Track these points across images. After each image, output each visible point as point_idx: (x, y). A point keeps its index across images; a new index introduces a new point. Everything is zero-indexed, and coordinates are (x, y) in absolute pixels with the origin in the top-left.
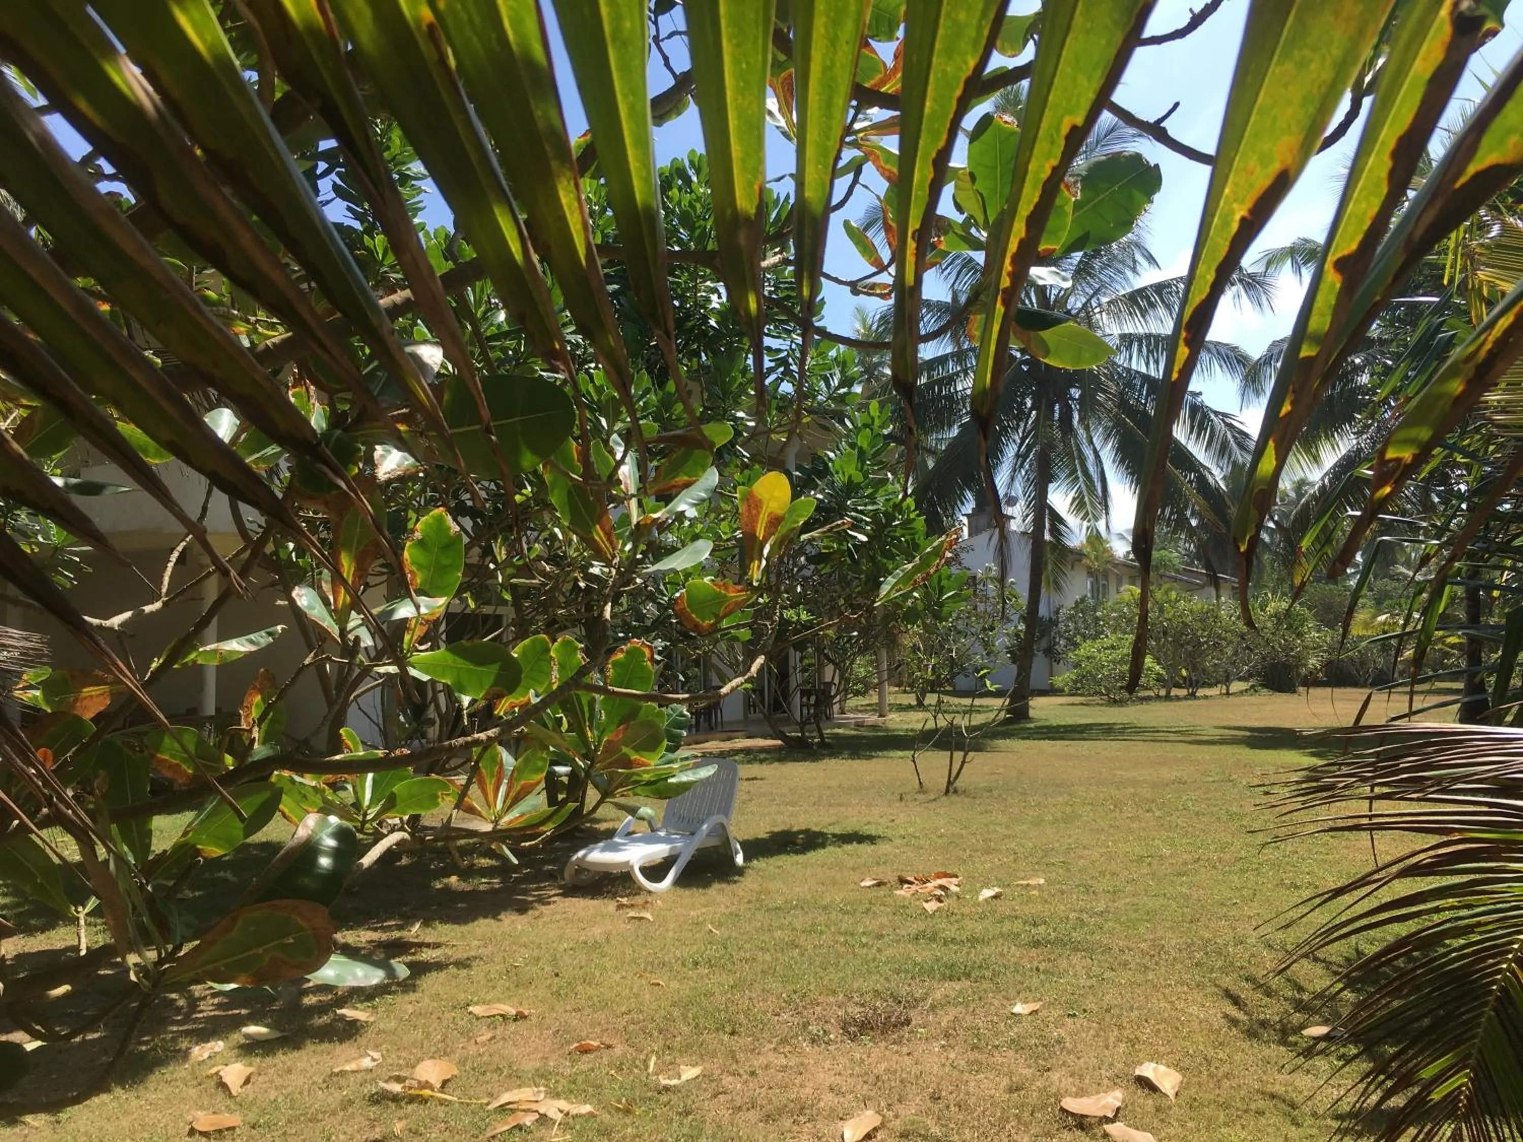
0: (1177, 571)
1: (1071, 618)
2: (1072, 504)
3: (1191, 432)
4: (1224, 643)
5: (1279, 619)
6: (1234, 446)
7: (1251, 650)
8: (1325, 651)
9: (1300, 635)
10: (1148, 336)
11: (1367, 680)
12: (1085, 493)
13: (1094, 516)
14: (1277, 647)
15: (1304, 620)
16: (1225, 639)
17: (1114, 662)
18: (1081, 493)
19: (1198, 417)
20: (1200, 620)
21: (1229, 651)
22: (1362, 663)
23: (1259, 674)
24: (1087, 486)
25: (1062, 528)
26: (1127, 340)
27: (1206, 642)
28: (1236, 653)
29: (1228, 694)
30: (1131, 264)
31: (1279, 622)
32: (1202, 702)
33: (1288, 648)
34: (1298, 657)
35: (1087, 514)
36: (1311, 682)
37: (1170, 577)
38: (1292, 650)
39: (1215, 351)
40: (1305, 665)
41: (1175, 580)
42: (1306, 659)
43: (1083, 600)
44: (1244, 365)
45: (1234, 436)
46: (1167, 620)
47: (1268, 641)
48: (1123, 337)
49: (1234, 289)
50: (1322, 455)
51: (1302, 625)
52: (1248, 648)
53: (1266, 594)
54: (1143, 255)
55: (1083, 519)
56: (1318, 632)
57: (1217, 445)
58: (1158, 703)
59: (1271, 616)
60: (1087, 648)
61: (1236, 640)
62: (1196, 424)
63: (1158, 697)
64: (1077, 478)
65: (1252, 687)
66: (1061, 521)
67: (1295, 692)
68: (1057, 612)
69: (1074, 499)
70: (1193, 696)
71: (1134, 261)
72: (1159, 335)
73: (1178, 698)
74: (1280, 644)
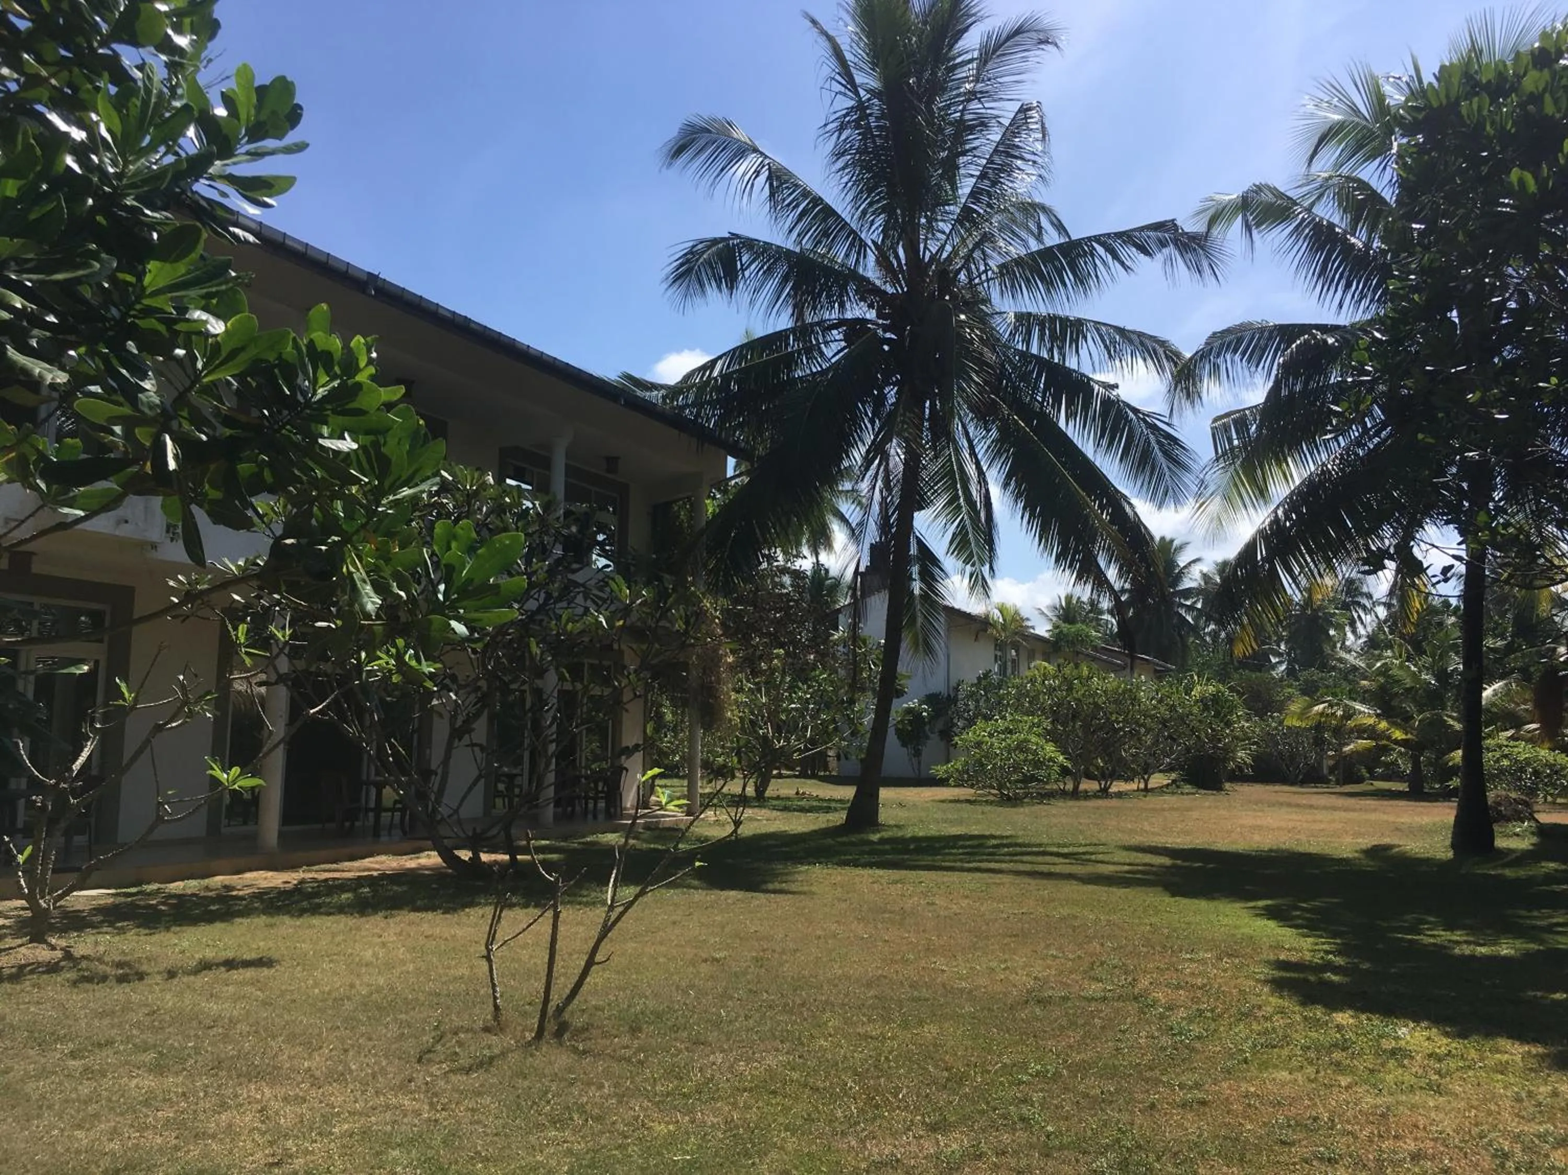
0: (1095, 648)
1: (971, 695)
2: (951, 543)
3: (1102, 436)
4: (1143, 730)
5: (1205, 705)
6: (1160, 454)
7: (1174, 740)
8: (1254, 743)
9: (1228, 724)
10: (1053, 319)
11: (1297, 776)
12: (970, 530)
13: (980, 558)
14: (1203, 735)
15: (1232, 709)
16: (1143, 725)
17: (1009, 750)
18: (964, 527)
19: (1113, 414)
20: (1115, 702)
21: (1149, 739)
22: (1292, 757)
23: (1182, 769)
24: (971, 518)
25: (936, 571)
26: (1025, 320)
27: (1120, 729)
28: (1156, 742)
29: (1146, 790)
30: (1036, 231)
31: (1206, 708)
32: (1114, 802)
33: (1215, 738)
34: (1226, 749)
35: (971, 556)
36: (1239, 777)
37: (1088, 655)
38: (1219, 741)
39: (1137, 341)
40: (1234, 759)
41: (1094, 659)
42: (1234, 751)
43: (986, 675)
44: (1176, 364)
45: (1159, 442)
46: (1075, 699)
47: (1193, 730)
48: (1020, 317)
49: (1166, 251)
50: (1272, 489)
51: (1231, 713)
52: (1170, 737)
53: (1192, 677)
54: (1052, 223)
55: (966, 562)
56: (1247, 721)
57: (1136, 454)
58: (1060, 803)
59: (1197, 701)
60: (980, 731)
61: (1157, 727)
62: (1109, 426)
63: (1064, 794)
64: (959, 507)
65: (1174, 781)
66: (935, 561)
67: (1219, 789)
68: (956, 689)
69: (954, 535)
70: (1104, 793)
71: (1040, 228)
72: (1067, 319)
73: (1086, 796)
74: (1207, 734)
